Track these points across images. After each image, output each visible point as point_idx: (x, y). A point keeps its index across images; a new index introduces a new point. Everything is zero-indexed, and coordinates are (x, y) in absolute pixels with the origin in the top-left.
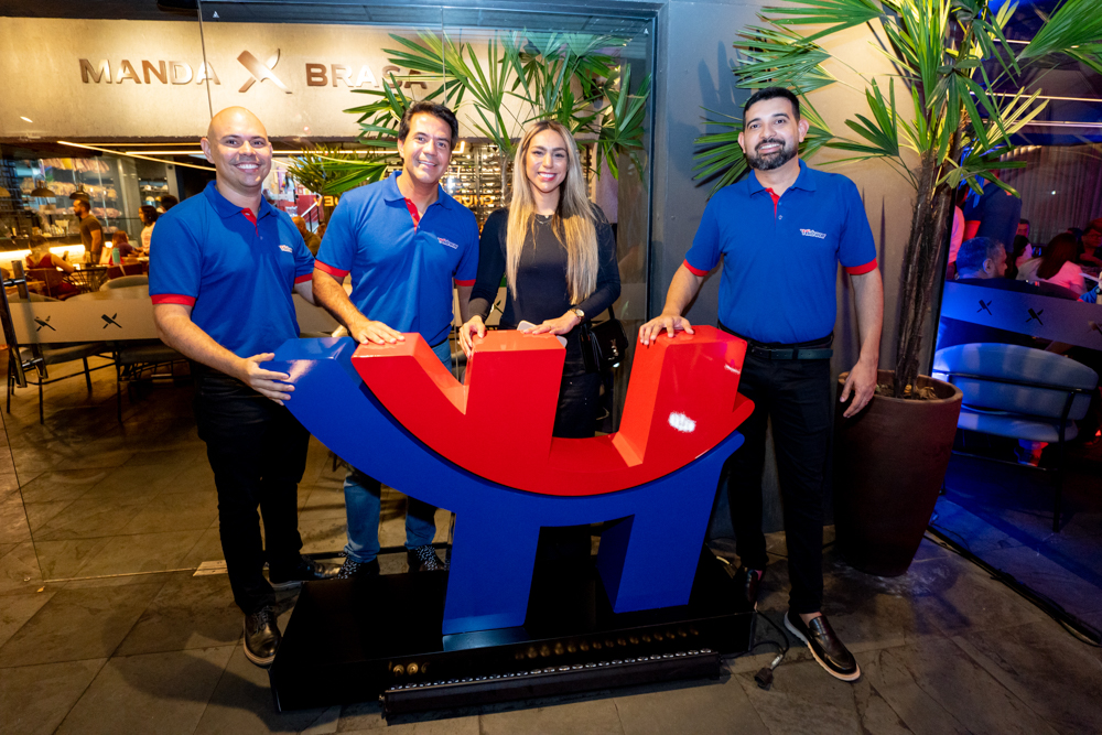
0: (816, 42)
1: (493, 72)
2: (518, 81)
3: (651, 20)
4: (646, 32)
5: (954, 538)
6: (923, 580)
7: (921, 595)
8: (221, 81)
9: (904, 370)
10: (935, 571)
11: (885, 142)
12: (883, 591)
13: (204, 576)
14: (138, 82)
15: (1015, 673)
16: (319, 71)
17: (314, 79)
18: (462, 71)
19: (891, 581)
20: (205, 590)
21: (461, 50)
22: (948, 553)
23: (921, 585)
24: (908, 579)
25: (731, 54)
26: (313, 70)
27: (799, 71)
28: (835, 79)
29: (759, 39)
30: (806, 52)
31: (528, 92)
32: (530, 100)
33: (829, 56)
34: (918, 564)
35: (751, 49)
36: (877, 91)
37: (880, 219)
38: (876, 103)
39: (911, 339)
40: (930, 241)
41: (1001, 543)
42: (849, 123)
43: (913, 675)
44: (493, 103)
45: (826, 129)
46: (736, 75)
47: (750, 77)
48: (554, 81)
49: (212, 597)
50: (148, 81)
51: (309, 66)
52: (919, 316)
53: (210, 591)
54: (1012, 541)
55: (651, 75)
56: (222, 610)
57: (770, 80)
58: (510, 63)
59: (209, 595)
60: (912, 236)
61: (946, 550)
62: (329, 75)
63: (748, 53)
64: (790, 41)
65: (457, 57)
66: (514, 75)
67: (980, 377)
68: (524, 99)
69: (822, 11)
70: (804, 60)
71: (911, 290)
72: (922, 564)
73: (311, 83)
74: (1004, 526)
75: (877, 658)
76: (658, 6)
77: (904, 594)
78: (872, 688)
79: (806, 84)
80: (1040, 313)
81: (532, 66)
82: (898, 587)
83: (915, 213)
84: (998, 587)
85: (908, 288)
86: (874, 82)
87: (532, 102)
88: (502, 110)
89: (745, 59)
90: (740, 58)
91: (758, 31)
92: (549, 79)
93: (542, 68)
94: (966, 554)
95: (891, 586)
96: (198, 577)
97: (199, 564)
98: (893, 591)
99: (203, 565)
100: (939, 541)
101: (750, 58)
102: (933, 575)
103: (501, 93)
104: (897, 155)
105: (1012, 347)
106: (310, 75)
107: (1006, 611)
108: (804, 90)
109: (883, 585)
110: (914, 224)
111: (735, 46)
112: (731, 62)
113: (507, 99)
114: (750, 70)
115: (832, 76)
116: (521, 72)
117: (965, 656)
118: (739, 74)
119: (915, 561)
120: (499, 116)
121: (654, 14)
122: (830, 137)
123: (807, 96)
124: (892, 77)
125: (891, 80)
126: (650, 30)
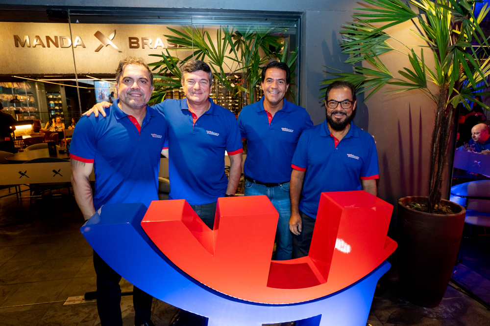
0: (384, 31)
1: (219, 45)
2: (231, 50)
3: (297, 20)
4: (295, 26)
5: (465, 286)
6: (448, 310)
7: (447, 318)
8: (86, 46)
9: (433, 196)
10: (455, 305)
11: (420, 80)
12: (426, 316)
13: (69, 305)
14: (44, 47)
16: (135, 41)
17: (133, 45)
18: (203, 46)
19: (430, 310)
20: (69, 313)
21: (203, 36)
22: (462, 294)
23: (447, 313)
24: (440, 309)
25: (339, 36)
26: (132, 41)
27: (374, 45)
28: (393, 48)
29: (354, 29)
30: (379, 35)
31: (236, 56)
32: (237, 61)
33: (390, 37)
34: (445, 301)
35: (349, 34)
36: (414, 55)
37: (419, 118)
38: (414, 60)
39: (436, 182)
40: (445, 131)
42: (400, 72)
44: (219, 61)
45: (389, 74)
46: (342, 47)
47: (349, 48)
48: (250, 49)
49: (73, 317)
50: (49, 46)
51: (130, 39)
52: (441, 169)
53: (72, 314)
55: (298, 47)
56: (77, 324)
57: (359, 49)
58: (228, 42)
59: (71, 315)
60: (435, 128)
61: (461, 293)
62: (140, 43)
63: (348, 36)
64: (370, 30)
65: (201, 39)
66: (229, 48)
68: (234, 60)
69: (385, 15)
70: (377, 39)
71: (435, 156)
72: (448, 301)
73: (131, 47)
76: (301, 13)
77: (438, 318)
79: (378, 51)
81: (239, 42)
82: (435, 314)
83: (437, 117)
85: (434, 155)
86: (412, 50)
87: (239, 62)
88: (223, 65)
89: (346, 39)
90: (343, 38)
91: (353, 25)
92: (247, 48)
93: (244, 42)
94: (472, 296)
95: (430, 313)
96: (65, 306)
97: (67, 298)
98: (432, 316)
99: (69, 299)
100: (457, 287)
101: (349, 38)
102: (454, 307)
103: (223, 57)
104: (426, 87)
106: (131, 43)
108: (377, 54)
109: (426, 312)
110: (436, 122)
111: (340, 33)
112: (339, 40)
113: (225, 59)
114: (349, 44)
115: (391, 47)
116: (233, 46)
118: (343, 47)
119: (444, 299)
120: (221, 69)
121: (299, 17)
122: (391, 77)
123: (379, 57)
124: (422, 47)
125: (422, 49)
126: (297, 25)
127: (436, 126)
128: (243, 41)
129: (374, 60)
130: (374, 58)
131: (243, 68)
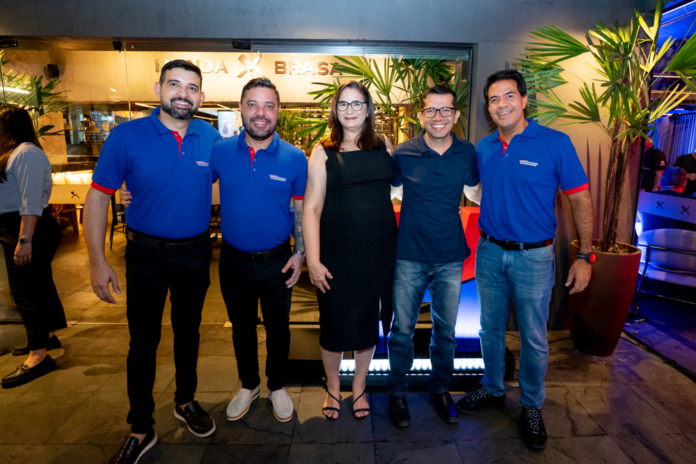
0: (557, 64)
1: (386, 74)
2: (398, 78)
3: (470, 51)
4: (467, 56)
5: (647, 342)
6: (621, 360)
7: (617, 366)
8: (228, 71)
9: (608, 237)
10: (629, 356)
11: (594, 116)
12: (594, 362)
15: (663, 403)
16: (282, 65)
17: (279, 70)
18: (370, 74)
19: (601, 358)
22: (640, 349)
23: (618, 362)
24: (612, 359)
26: (279, 65)
27: (548, 77)
30: (551, 68)
31: (405, 86)
32: (405, 90)
33: (565, 70)
34: (618, 352)
36: (587, 89)
37: (598, 155)
38: (585, 94)
39: (611, 221)
41: (676, 347)
42: (570, 105)
43: (602, 398)
44: (386, 91)
45: (564, 107)
48: (419, 79)
51: (277, 63)
54: (684, 347)
58: (396, 71)
61: (639, 348)
62: (287, 68)
63: (522, 68)
64: (544, 63)
67: (668, 249)
68: (402, 89)
69: (557, 50)
70: (551, 72)
71: (610, 194)
72: (622, 353)
73: (277, 72)
74: (681, 339)
75: (583, 390)
76: (474, 44)
77: (607, 365)
78: (577, 401)
79: (552, 83)
80: (688, 208)
81: (407, 70)
82: (604, 361)
84: (667, 367)
86: (585, 84)
87: (407, 92)
88: (390, 94)
91: (527, 57)
92: (416, 78)
93: (412, 72)
94: (651, 349)
95: (600, 360)
98: (600, 363)
100: (636, 343)
101: (523, 70)
102: (627, 358)
103: (390, 87)
104: (600, 121)
105: (685, 231)
106: (277, 67)
107: (667, 377)
108: (551, 87)
109: (595, 360)
110: (611, 158)
111: (514, 65)
113: (393, 89)
115: (567, 80)
116: (401, 73)
117: (635, 394)
119: (616, 350)
120: (389, 98)
121: (472, 48)
122: (566, 111)
123: (553, 89)
124: (594, 82)
125: (593, 84)
126: (469, 56)
127: (610, 162)
128: (411, 70)
129: (548, 93)
130: (548, 90)
131: (410, 99)
